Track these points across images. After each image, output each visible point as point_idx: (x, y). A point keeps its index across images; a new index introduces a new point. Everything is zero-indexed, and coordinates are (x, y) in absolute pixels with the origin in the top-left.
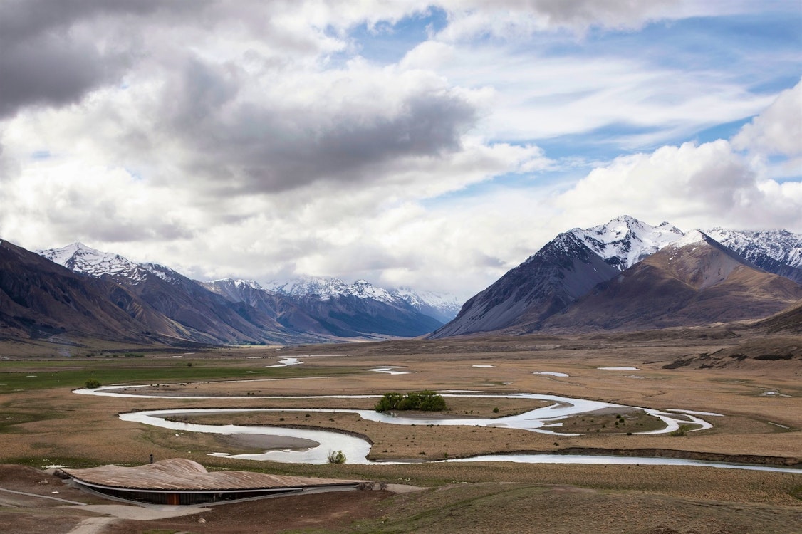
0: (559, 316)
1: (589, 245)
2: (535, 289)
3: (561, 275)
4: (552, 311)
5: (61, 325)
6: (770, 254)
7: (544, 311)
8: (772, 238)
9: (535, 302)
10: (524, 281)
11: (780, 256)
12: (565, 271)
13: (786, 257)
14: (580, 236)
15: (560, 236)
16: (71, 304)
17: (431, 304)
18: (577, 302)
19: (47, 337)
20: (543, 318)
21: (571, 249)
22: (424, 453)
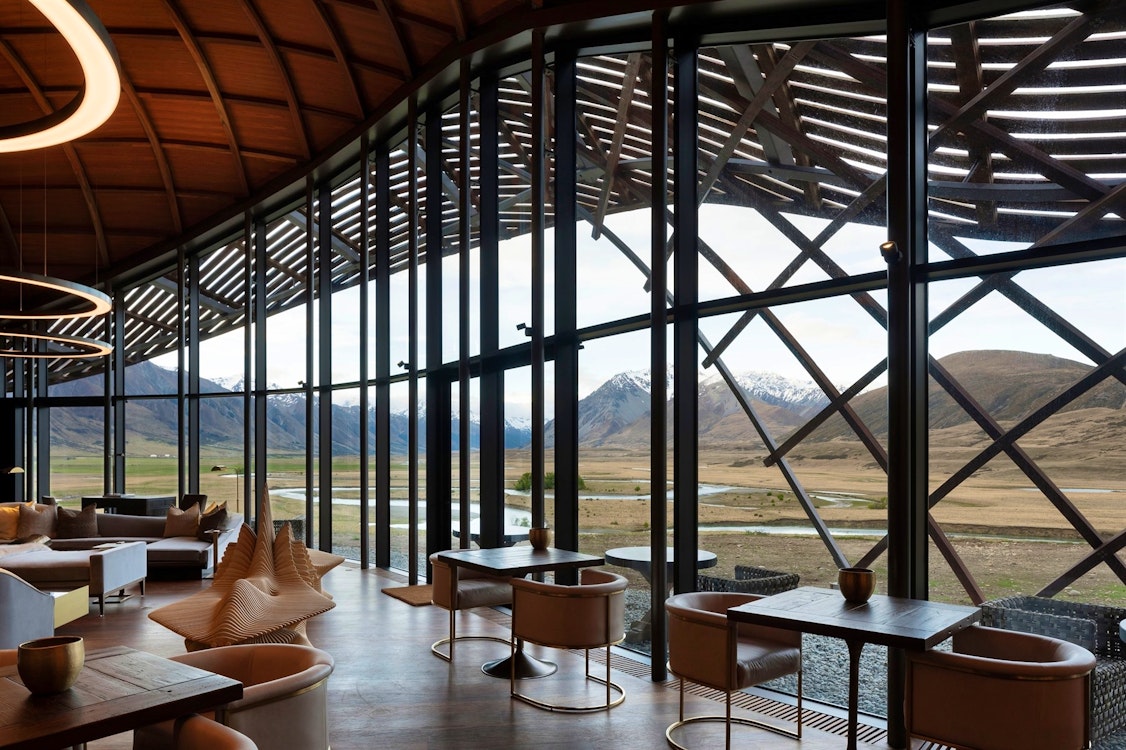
0: (616, 435)
1: (638, 383)
2: (597, 415)
3: (617, 405)
4: (611, 432)
5: (226, 435)
6: (771, 393)
7: (605, 431)
8: (771, 381)
9: (598, 425)
10: (590, 409)
11: (778, 394)
12: (620, 402)
13: (782, 395)
14: (631, 376)
15: (617, 376)
16: (235, 419)
17: (516, 427)
18: (630, 425)
19: (213, 443)
20: (605, 436)
21: (624, 386)
22: (616, 523)
